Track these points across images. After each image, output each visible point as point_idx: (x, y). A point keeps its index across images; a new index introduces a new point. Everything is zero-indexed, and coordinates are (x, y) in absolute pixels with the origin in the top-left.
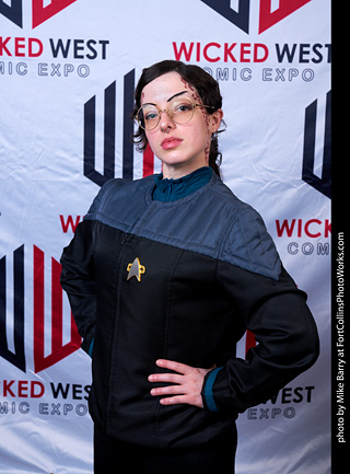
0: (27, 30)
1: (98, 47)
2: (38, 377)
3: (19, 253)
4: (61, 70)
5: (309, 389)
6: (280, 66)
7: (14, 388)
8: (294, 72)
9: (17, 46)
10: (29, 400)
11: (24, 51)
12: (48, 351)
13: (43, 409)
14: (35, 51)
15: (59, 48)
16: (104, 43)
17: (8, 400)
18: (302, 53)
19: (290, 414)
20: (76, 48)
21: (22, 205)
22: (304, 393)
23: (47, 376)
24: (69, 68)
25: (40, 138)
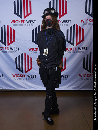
0: (23, 19)
1: (34, 22)
2: (25, 74)
3: (22, 54)
4: (28, 25)
5: (69, 75)
6: (62, 24)
7: (22, 76)
8: (65, 25)
9: (21, 22)
10: (24, 77)
11: (23, 22)
12: (27, 70)
13: (26, 79)
14: (24, 22)
15: (28, 22)
16: (35, 21)
17: (21, 77)
18: (66, 22)
19: (66, 79)
20: (31, 22)
21: (23, 46)
22: (68, 76)
23: (27, 74)
24: (30, 25)
25: (25, 36)
